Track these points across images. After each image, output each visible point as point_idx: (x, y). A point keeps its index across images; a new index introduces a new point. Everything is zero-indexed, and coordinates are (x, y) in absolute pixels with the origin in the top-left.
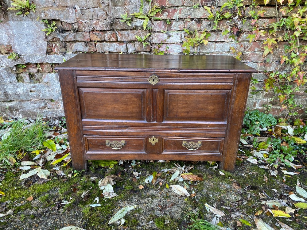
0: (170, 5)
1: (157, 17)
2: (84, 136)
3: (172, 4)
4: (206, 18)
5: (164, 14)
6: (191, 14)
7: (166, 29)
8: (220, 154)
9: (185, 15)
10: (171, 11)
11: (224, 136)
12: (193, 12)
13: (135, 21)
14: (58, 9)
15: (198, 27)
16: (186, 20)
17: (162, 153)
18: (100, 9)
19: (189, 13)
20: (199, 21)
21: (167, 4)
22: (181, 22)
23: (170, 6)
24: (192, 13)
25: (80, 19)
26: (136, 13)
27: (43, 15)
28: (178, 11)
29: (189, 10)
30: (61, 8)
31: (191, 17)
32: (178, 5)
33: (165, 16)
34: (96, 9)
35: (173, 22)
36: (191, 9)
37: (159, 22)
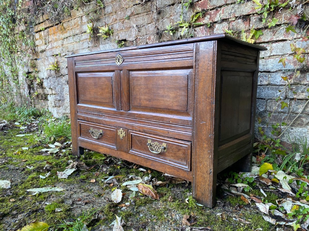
0: (212, 6)
1: (199, 23)
2: (78, 120)
3: (214, 5)
4: (254, 12)
5: (206, 18)
6: (235, 11)
7: (209, 34)
8: (187, 167)
9: (229, 14)
10: (213, 13)
11: (190, 140)
12: (238, 8)
13: (180, 30)
14: (125, 30)
15: (246, 26)
16: (230, 20)
17: (129, 152)
18: (152, 25)
19: (233, 11)
20: (246, 18)
21: (208, 6)
22: (225, 24)
23: (212, 8)
24: (237, 10)
25: (139, 36)
26: (178, 22)
27: (117, 38)
28: (221, 12)
29: (233, 8)
30: (127, 29)
31: (236, 16)
32: (221, 4)
33: (206, 20)
34: (149, 25)
35: (216, 25)
36: (236, 6)
37: (202, 27)
